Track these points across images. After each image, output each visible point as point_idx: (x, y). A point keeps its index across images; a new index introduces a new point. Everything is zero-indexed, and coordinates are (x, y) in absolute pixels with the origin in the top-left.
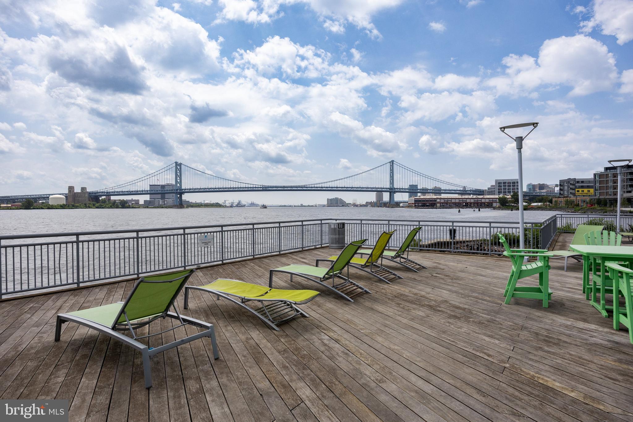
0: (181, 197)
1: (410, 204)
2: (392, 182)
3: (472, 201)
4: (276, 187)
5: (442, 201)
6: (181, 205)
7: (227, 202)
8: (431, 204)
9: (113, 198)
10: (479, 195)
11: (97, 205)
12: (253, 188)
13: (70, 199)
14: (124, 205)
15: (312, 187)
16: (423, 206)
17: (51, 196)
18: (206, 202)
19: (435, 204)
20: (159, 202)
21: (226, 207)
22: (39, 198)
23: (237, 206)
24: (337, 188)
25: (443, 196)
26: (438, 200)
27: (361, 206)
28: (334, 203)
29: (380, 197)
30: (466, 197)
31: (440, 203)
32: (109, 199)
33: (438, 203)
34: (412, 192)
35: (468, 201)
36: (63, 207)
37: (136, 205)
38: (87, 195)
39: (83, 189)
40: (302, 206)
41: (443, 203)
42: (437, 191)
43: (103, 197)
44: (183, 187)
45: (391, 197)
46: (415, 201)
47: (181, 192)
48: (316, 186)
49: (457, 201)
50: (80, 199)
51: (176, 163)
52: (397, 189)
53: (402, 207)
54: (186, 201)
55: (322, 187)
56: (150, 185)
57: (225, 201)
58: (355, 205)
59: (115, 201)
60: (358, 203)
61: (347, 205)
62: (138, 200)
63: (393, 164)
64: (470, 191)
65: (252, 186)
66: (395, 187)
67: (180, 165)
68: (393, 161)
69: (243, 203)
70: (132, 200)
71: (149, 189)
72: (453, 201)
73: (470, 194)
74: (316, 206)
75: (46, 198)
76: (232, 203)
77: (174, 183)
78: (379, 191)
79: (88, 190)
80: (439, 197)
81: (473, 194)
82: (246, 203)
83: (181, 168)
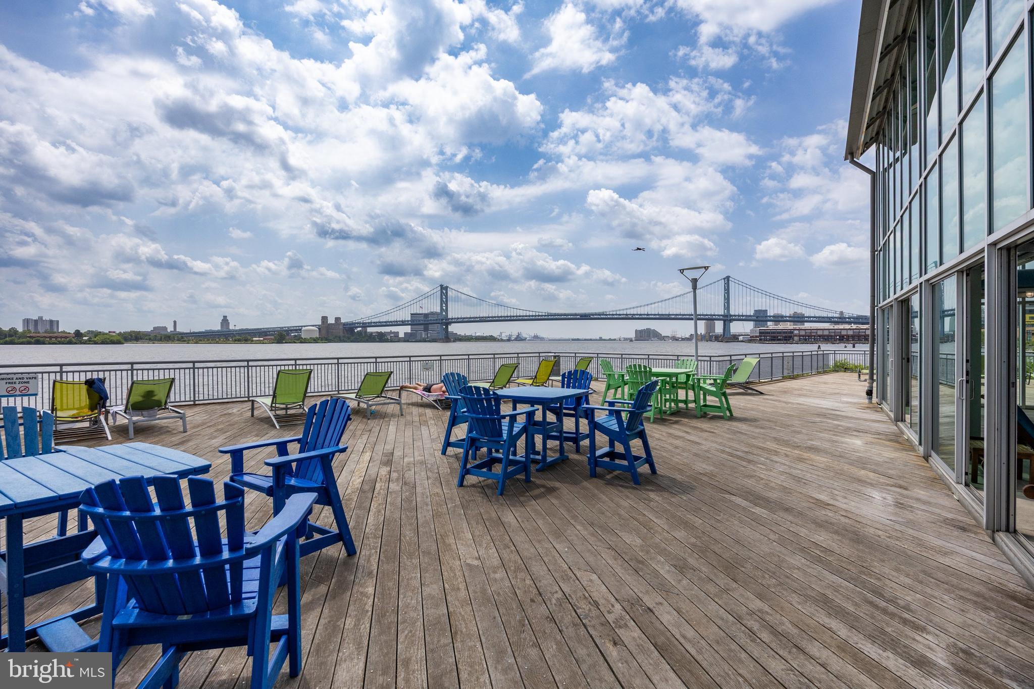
0: (447, 327)
1: (753, 337)
2: (727, 306)
3: (850, 333)
4: (565, 315)
5: (803, 333)
6: (448, 338)
7: (503, 335)
8: (787, 337)
9: (369, 330)
10: (863, 324)
11: (352, 338)
12: (536, 316)
13: (324, 332)
14: (381, 338)
15: (613, 315)
16: (772, 340)
17: (304, 328)
18: (477, 334)
19: (791, 337)
20: (421, 335)
21: (502, 340)
22: (291, 330)
23: (516, 339)
24: (648, 315)
25: (807, 325)
26: (796, 332)
27: (683, 339)
28: (644, 336)
29: (710, 328)
30: (841, 327)
31: (800, 336)
32: (366, 332)
33: (796, 336)
34: (759, 321)
35: (844, 333)
36: (315, 341)
37: (395, 338)
38: (341, 327)
39: (338, 319)
40: (601, 339)
41: (803, 336)
42: (798, 319)
43: (359, 329)
44: (450, 316)
45: (726, 328)
46: (760, 333)
47: (448, 322)
48: (618, 313)
49: (826, 333)
50: (334, 331)
51: (441, 286)
52: (735, 316)
53: (742, 341)
54: (452, 333)
55: (627, 315)
56: (412, 314)
57: (501, 333)
58: (675, 339)
59: (372, 333)
60: (678, 336)
61: (662, 338)
62: (398, 332)
63: (728, 281)
64: (849, 318)
65: (534, 314)
66: (732, 313)
67: (446, 288)
68: (728, 278)
69: (524, 335)
70: (391, 332)
71: (409, 319)
72: (820, 333)
73: (850, 323)
74: (620, 340)
75: (298, 330)
76: (510, 336)
77: (438, 310)
78: (710, 319)
79: (343, 321)
80: (797, 327)
81: (855, 323)
82: (526, 336)
83: (447, 293)
